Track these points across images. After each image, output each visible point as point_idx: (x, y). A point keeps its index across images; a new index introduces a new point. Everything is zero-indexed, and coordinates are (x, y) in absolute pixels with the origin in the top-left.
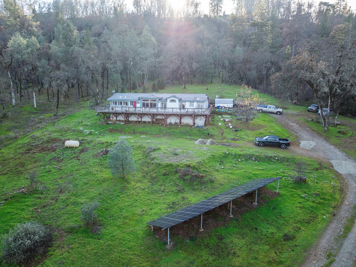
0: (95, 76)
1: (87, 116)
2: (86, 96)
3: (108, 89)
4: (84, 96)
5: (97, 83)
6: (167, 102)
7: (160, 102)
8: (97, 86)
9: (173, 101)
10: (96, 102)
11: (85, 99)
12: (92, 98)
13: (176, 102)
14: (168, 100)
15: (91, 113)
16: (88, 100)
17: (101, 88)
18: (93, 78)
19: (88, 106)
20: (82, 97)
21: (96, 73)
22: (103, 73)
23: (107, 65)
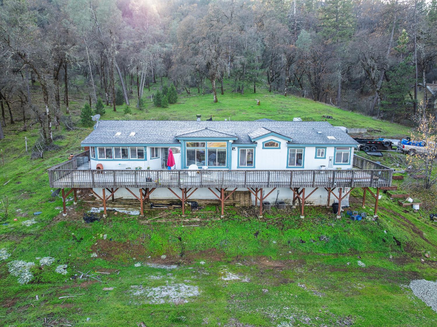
0: (39, 78)
1: (24, 182)
2: (21, 120)
3: (67, 105)
4: (16, 120)
5: (46, 94)
6: (255, 147)
7: (236, 148)
8: (46, 100)
9: (270, 145)
10: (45, 137)
11: (19, 126)
12: (35, 126)
13: (280, 148)
14: (260, 143)
15: (33, 171)
16: (25, 131)
17: (54, 105)
18: (34, 81)
19: (25, 147)
20: (12, 122)
21: (42, 69)
22: (57, 70)
23: (67, 53)
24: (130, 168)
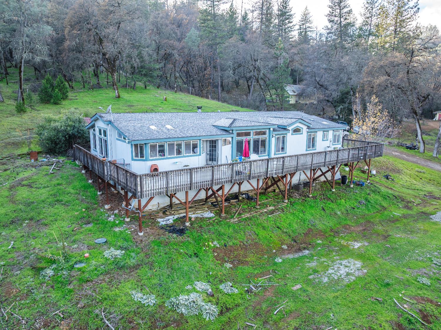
6: (287, 134)
7: (274, 136)
9: (297, 131)
13: (302, 133)
24: (188, 166)
